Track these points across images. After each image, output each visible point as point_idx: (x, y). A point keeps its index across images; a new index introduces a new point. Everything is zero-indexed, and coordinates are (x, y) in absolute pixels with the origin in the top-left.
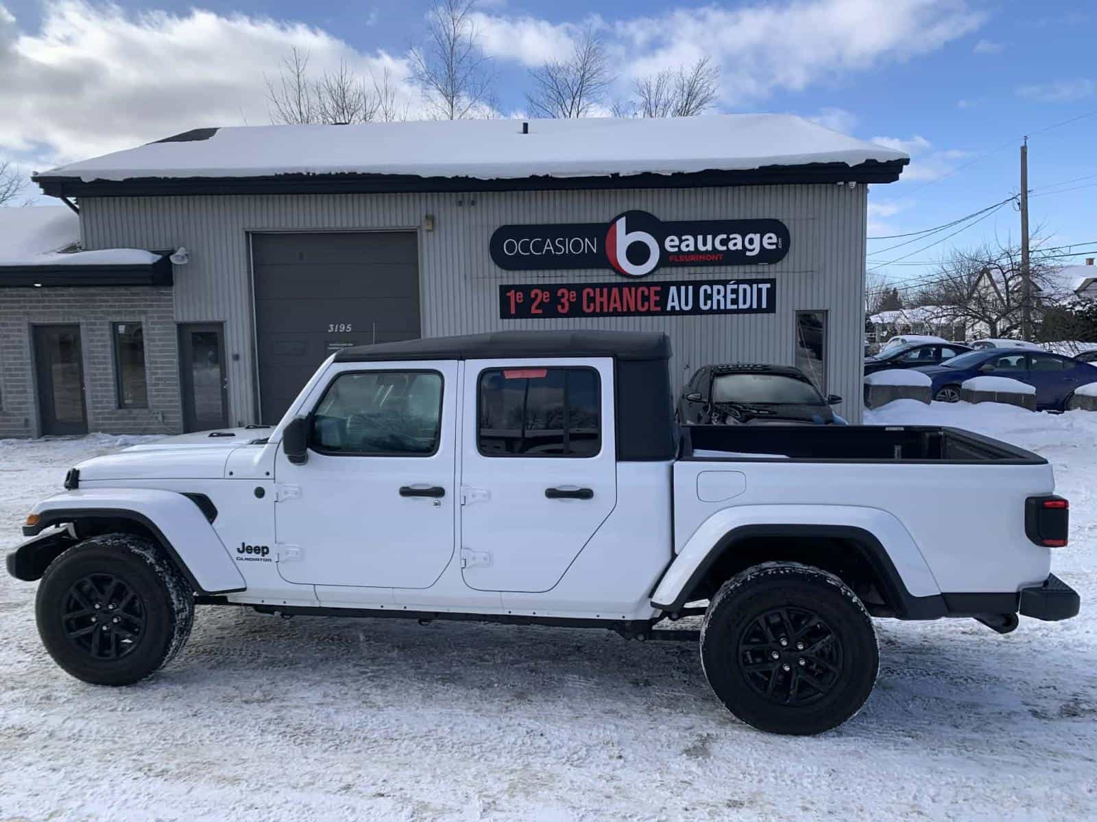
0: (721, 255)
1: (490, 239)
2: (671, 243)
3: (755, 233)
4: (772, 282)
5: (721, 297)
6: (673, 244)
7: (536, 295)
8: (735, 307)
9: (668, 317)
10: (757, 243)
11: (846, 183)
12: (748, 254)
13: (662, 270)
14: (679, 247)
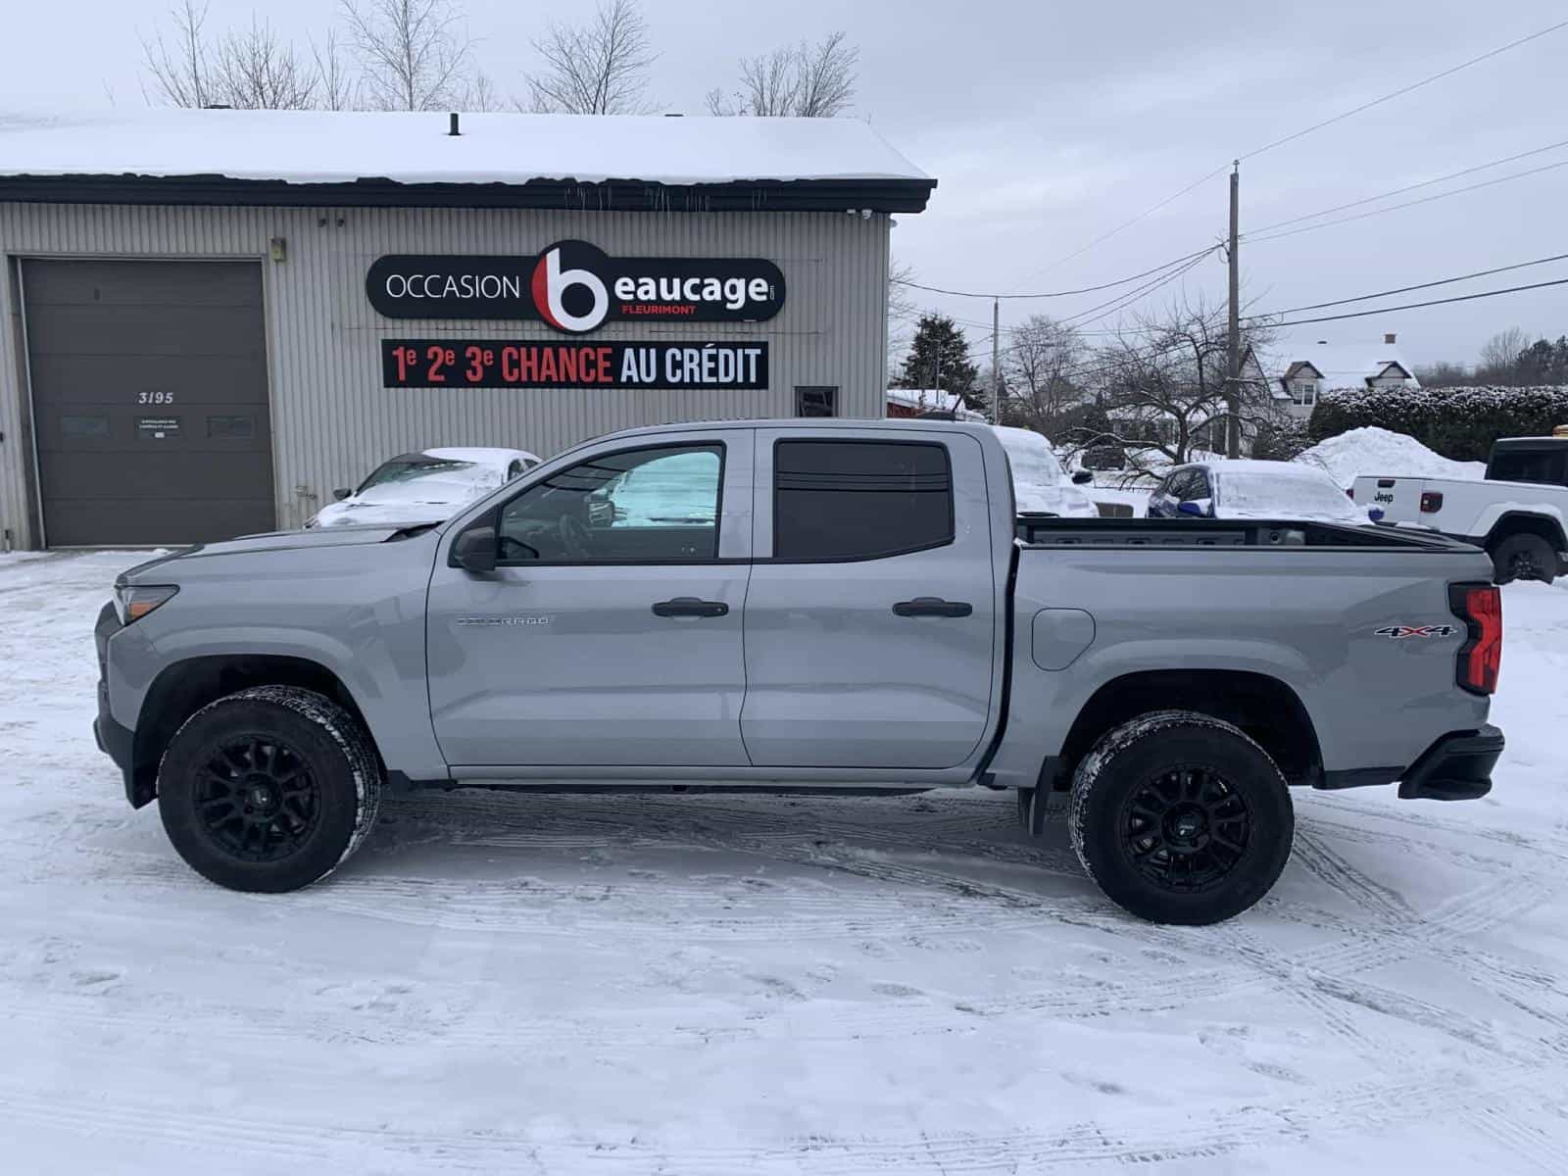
0: (693, 308)
1: (367, 270)
2: (623, 287)
3: (738, 278)
4: (764, 346)
6: (626, 289)
7: (436, 355)
8: (714, 380)
9: (623, 391)
10: (742, 292)
11: (859, 211)
12: (729, 306)
13: (613, 326)
14: (635, 293)
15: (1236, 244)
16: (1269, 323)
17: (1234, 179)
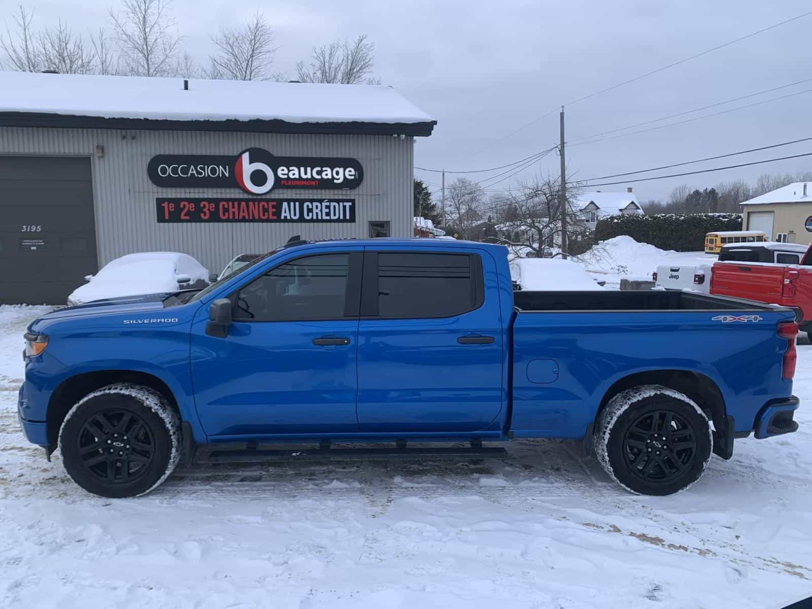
0: (317, 182)
1: (148, 164)
2: (282, 172)
3: (340, 168)
4: (353, 201)
5: (318, 210)
6: (283, 172)
7: (184, 206)
8: (328, 218)
9: (282, 224)
10: (342, 174)
11: (399, 135)
12: (336, 181)
13: (276, 191)
14: (288, 175)
15: (564, 147)
16: (581, 185)
17: (562, 114)
